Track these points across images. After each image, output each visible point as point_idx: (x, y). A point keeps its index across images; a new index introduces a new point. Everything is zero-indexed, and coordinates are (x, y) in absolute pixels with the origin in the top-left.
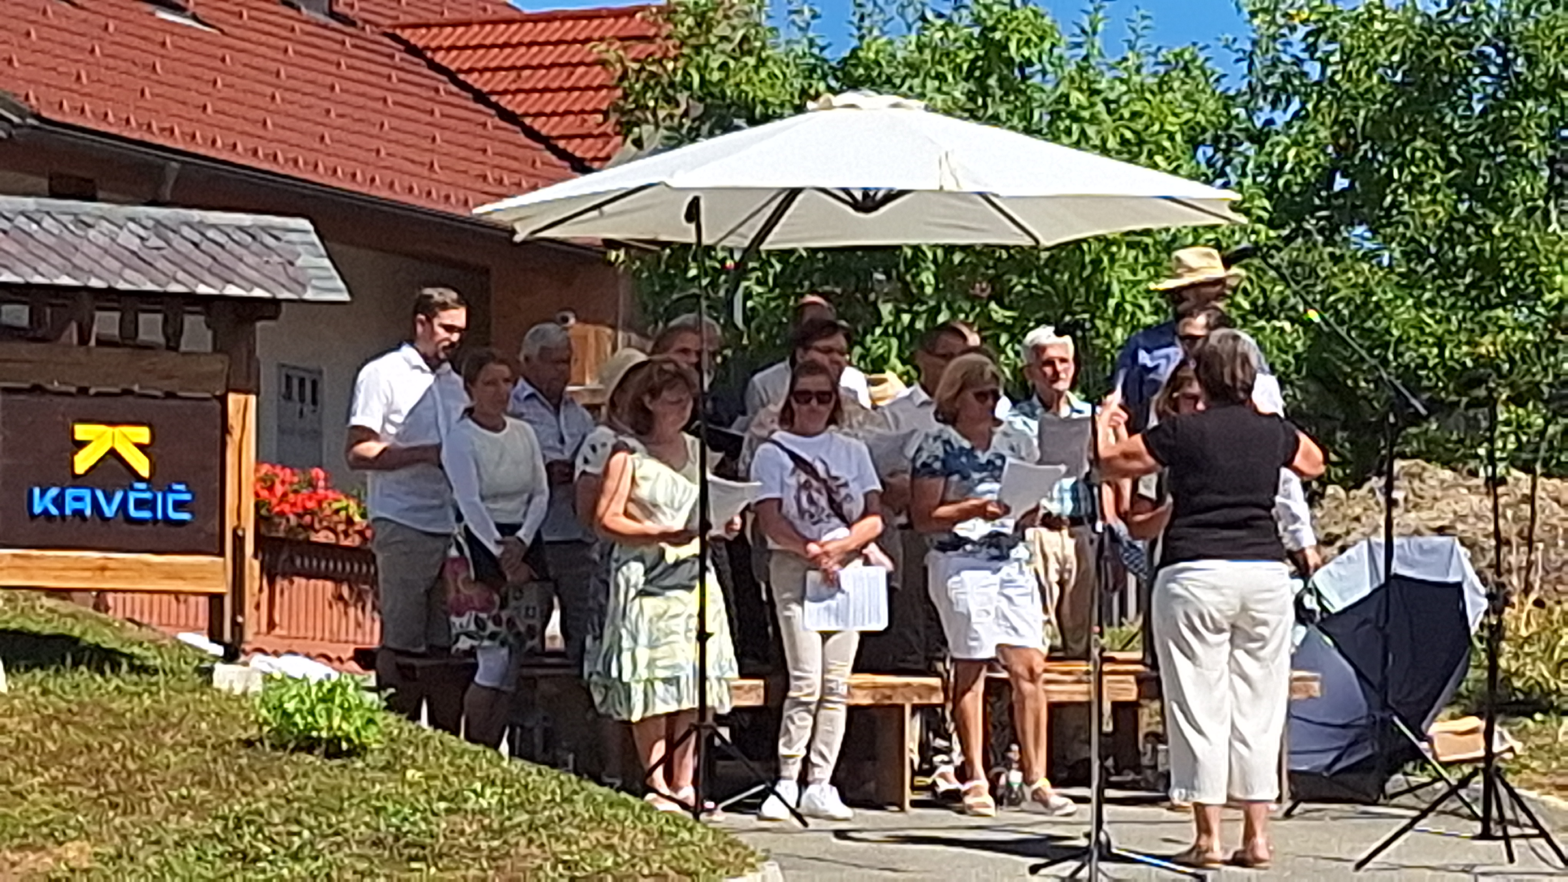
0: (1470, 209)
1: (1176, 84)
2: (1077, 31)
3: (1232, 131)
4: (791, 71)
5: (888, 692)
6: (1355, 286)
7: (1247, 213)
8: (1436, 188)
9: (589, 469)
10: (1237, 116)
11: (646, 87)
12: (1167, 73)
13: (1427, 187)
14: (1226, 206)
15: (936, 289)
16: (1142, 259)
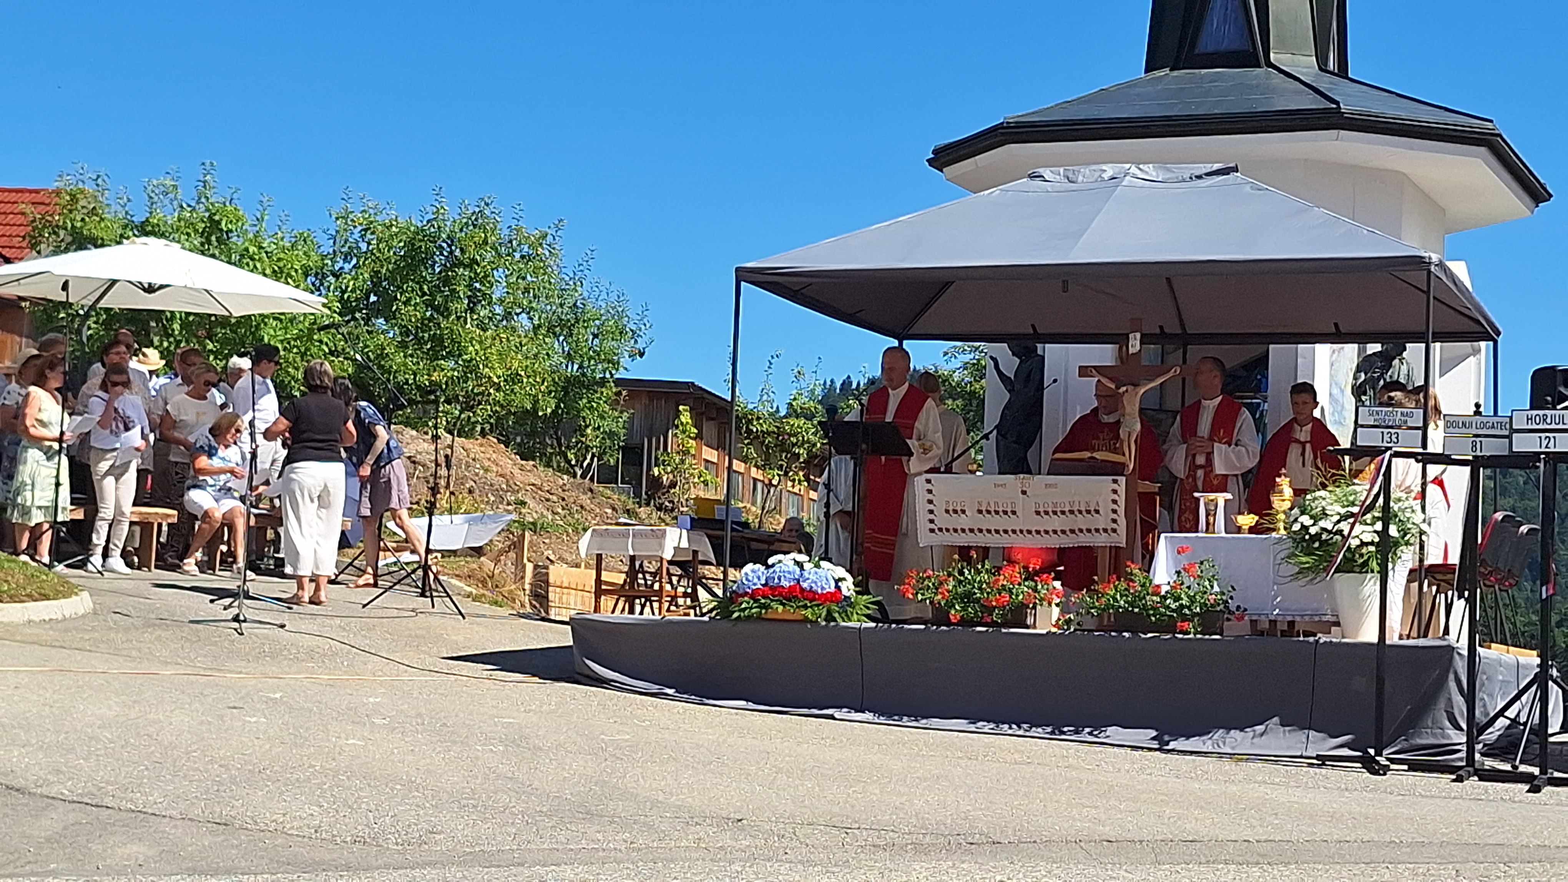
0: (431, 315)
1: (300, 247)
2: (255, 219)
3: (324, 271)
4: (115, 226)
5: (146, 516)
6: (378, 345)
7: (329, 308)
8: (416, 304)
9: (6, 402)
10: (327, 264)
11: (44, 226)
12: (296, 242)
13: (413, 303)
14: (320, 304)
15: (180, 333)
16: (279, 326)
